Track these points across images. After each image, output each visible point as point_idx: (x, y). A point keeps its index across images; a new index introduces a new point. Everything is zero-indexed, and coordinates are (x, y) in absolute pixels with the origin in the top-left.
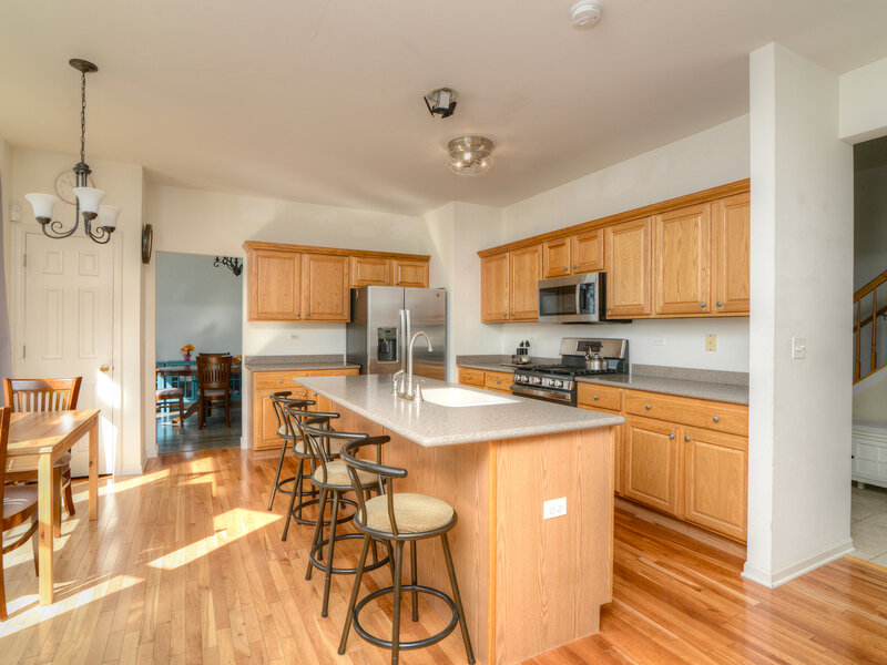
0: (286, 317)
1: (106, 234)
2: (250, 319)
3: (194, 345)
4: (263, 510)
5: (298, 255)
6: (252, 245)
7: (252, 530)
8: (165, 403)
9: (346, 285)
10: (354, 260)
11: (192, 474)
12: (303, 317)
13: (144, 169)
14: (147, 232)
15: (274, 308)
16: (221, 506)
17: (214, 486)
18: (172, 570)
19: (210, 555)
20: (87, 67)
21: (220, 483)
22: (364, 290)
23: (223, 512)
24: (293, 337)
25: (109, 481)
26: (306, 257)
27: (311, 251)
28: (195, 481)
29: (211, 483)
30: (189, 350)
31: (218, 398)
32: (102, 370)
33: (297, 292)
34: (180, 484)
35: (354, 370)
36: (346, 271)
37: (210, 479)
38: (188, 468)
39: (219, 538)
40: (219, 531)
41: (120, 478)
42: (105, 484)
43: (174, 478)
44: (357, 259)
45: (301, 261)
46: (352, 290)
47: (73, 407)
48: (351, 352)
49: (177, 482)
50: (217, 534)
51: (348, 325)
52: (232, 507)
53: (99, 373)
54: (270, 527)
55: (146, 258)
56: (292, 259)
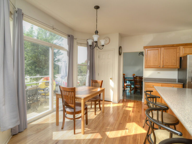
0: (156, 67)
1: (102, 47)
2: (145, 68)
3: (135, 74)
4: (141, 127)
5: (160, 49)
6: (145, 48)
7: (136, 133)
8: (129, 87)
9: (178, 56)
10: (181, 47)
11: (127, 106)
12: (161, 67)
13: (119, 33)
14: (120, 48)
15: (152, 64)
16: (130, 120)
17: (131, 112)
18: (110, 138)
19: (121, 137)
20: (97, 7)
21: (133, 112)
22: (185, 57)
23: (130, 122)
24: (158, 73)
25: (112, 103)
26: (163, 49)
27: (164, 46)
28: (127, 109)
29: (130, 111)
30: (134, 75)
31: (139, 87)
32: (111, 79)
33: (159, 59)
34: (124, 109)
35: (181, 85)
36: (178, 51)
37: (131, 109)
38: (127, 104)
39: (126, 132)
40: (126, 129)
41: (114, 103)
42: (111, 104)
43: (123, 106)
44: (183, 47)
45: (161, 50)
46: (180, 57)
47: (101, 87)
48: (179, 78)
49: (123, 108)
50: (125, 130)
51: (179, 70)
52: (133, 122)
53: (110, 79)
54: (141, 135)
55: (120, 54)
56: (158, 50)
